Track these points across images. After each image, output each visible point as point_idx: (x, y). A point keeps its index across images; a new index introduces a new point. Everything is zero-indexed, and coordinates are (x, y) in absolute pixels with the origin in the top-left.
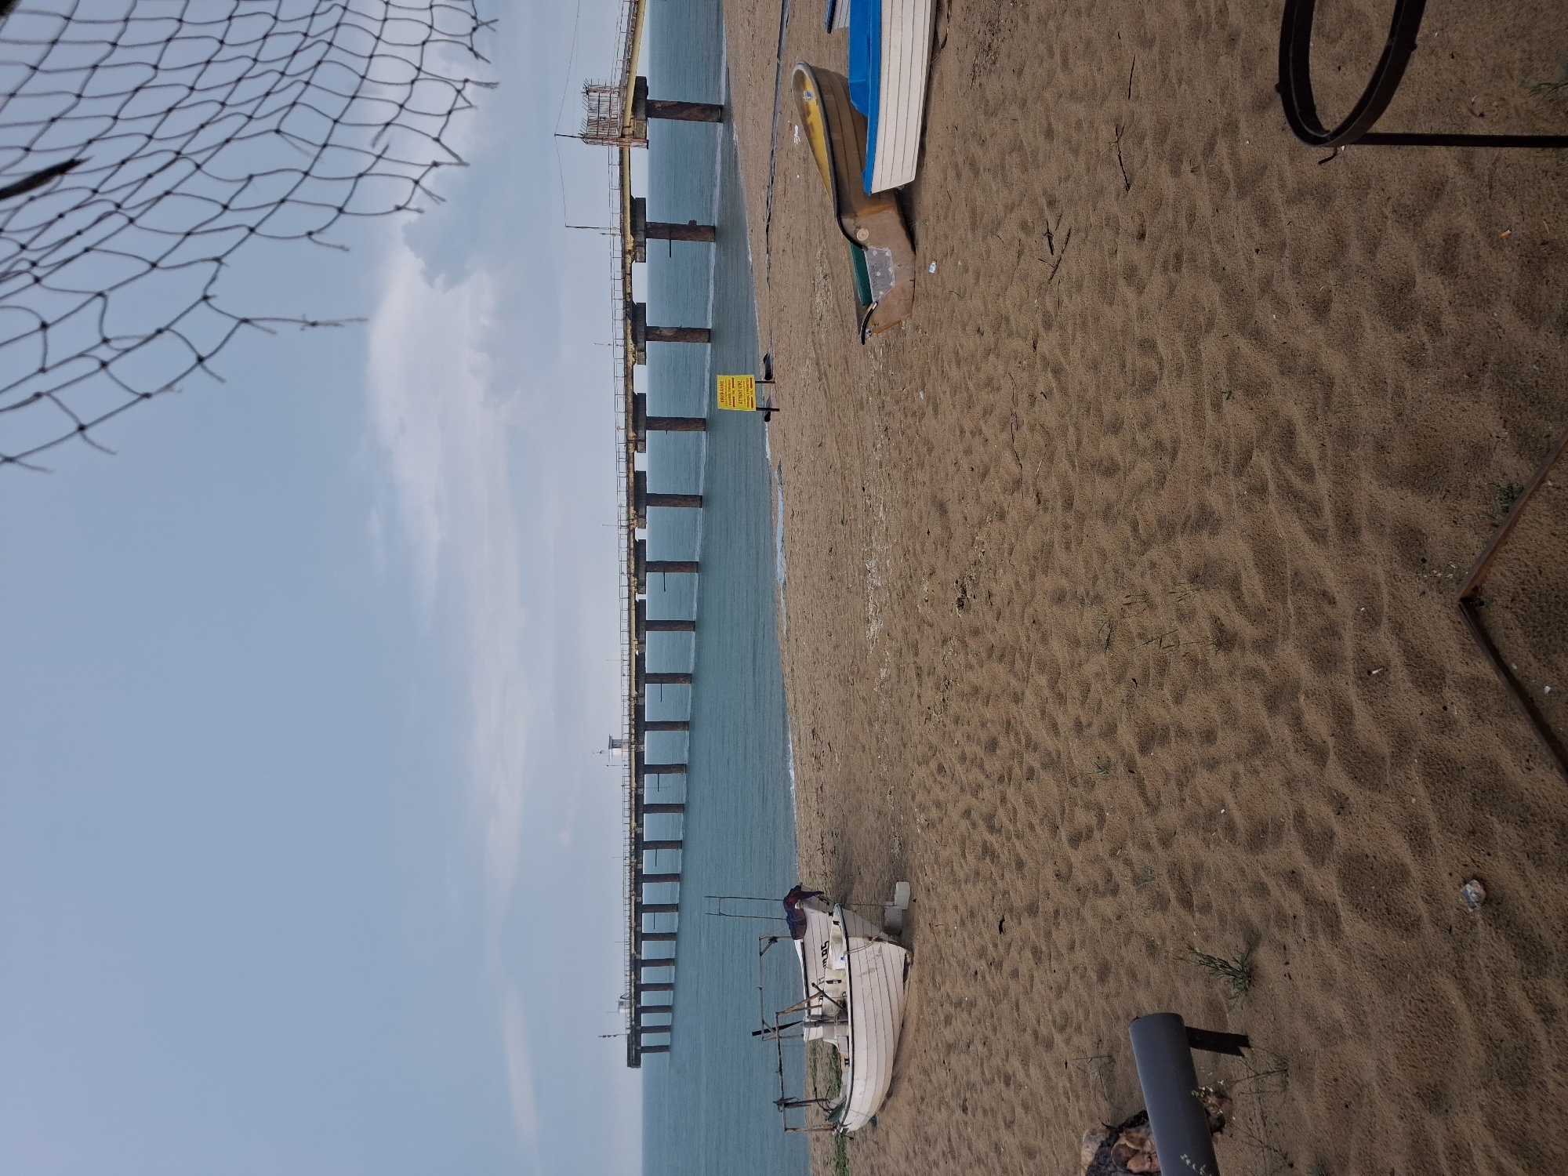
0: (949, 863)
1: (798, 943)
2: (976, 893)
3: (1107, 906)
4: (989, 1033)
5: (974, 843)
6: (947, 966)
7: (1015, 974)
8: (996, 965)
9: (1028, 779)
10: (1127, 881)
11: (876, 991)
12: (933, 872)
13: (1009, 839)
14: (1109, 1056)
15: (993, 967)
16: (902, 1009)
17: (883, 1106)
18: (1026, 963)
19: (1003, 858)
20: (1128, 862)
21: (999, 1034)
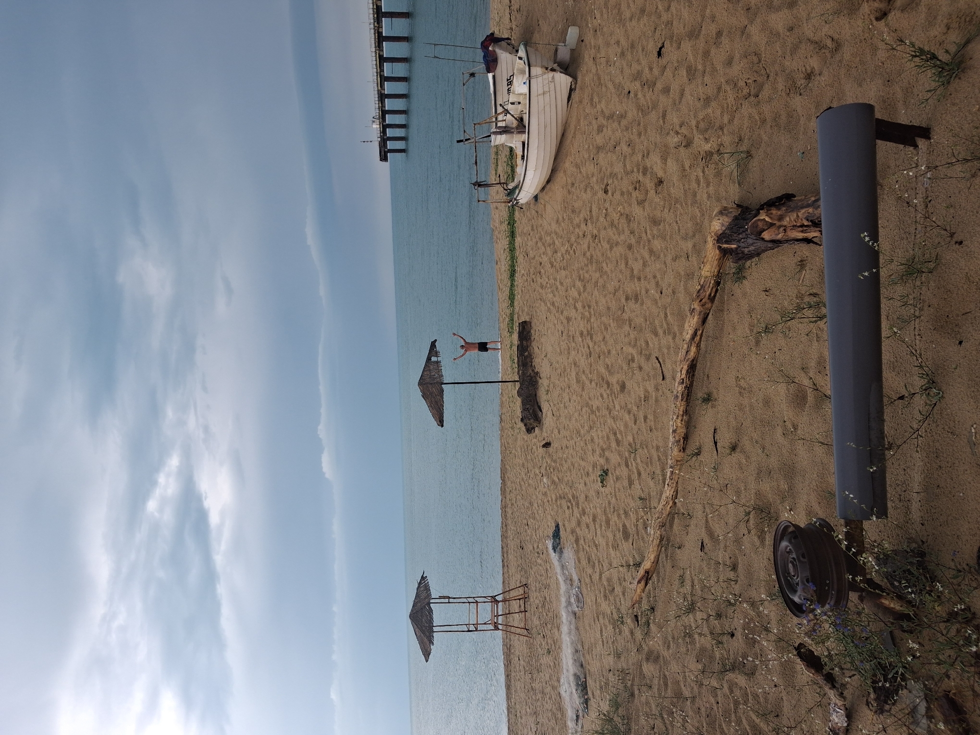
1: (490, 75)
2: (639, 28)
4: (635, 137)
6: (604, 89)
7: (666, 90)
8: (650, 84)
11: (547, 109)
12: (602, 15)
14: (748, 152)
16: (564, 122)
17: (543, 189)
18: (679, 80)
21: (643, 137)
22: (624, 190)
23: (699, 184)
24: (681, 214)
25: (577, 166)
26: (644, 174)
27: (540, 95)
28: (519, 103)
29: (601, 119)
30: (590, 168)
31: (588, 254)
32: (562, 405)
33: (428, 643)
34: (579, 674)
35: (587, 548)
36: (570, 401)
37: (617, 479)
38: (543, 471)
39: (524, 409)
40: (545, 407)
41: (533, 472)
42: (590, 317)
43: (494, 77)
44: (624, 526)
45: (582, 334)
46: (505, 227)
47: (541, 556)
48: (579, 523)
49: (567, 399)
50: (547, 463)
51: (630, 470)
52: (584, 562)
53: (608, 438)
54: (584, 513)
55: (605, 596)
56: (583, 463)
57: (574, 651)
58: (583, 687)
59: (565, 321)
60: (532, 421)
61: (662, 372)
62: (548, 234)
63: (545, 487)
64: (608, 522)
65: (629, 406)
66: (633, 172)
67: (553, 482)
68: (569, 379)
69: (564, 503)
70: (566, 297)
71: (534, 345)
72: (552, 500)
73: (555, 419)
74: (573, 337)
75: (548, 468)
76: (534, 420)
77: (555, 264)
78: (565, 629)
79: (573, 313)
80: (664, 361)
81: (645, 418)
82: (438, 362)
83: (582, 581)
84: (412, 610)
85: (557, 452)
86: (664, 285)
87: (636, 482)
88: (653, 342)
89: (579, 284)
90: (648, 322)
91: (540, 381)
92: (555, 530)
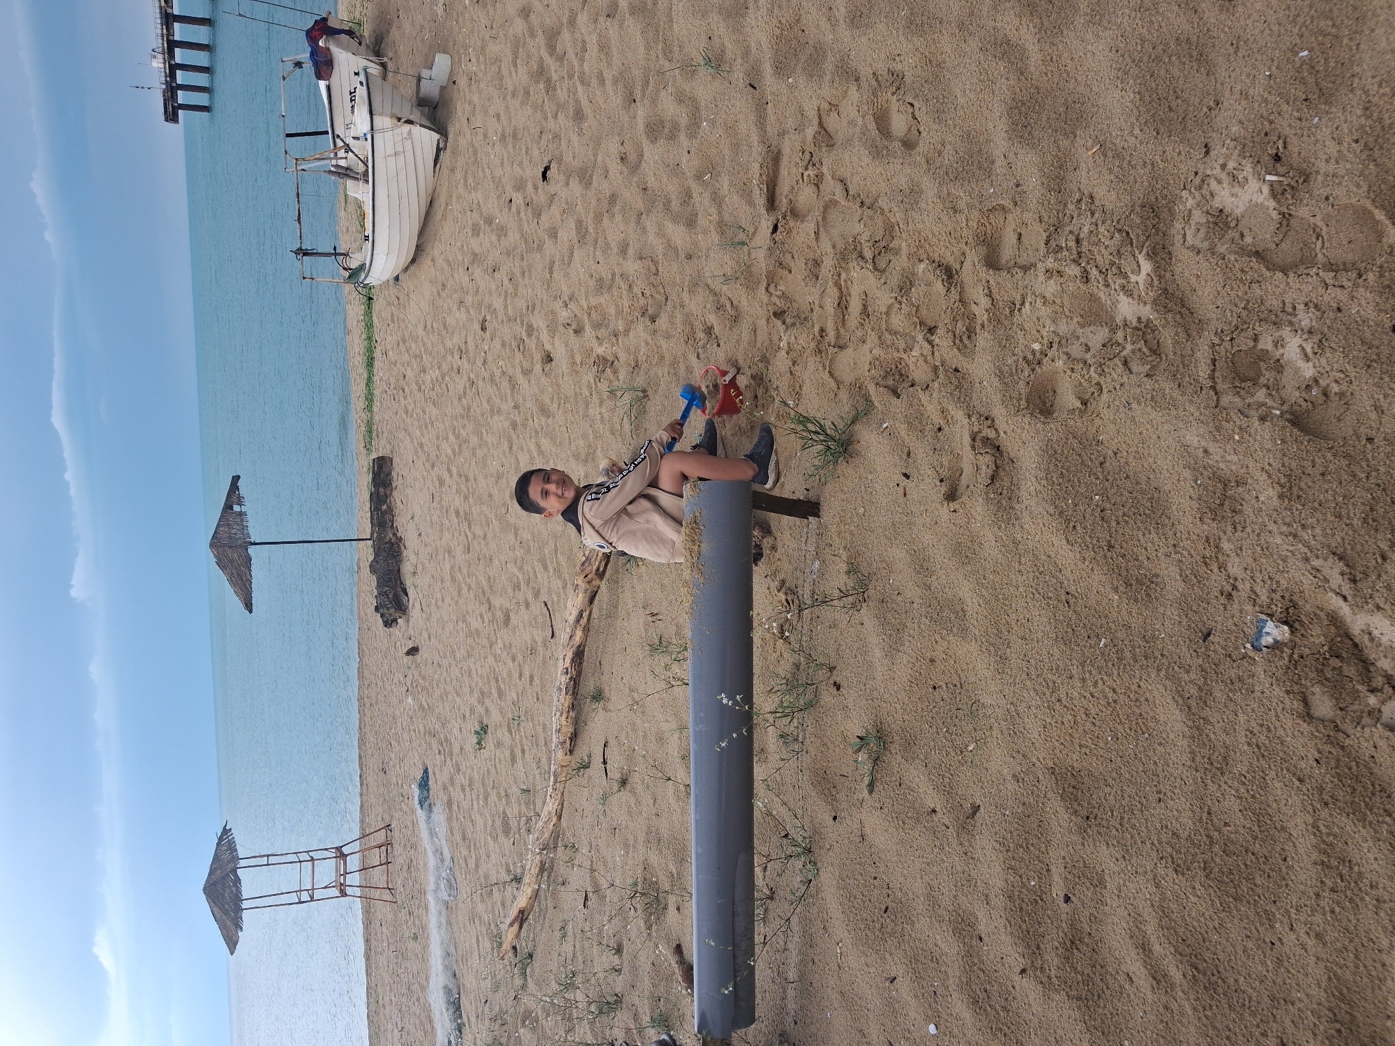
0: (497, 60)
1: (322, 84)
2: (523, 117)
3: (678, 234)
4: (517, 272)
5: (528, 56)
6: (481, 174)
7: (553, 234)
8: (534, 209)
9: (608, 16)
10: (710, 221)
11: (403, 174)
12: (478, 61)
13: (571, 77)
14: (644, 391)
15: (530, 209)
16: (430, 191)
17: (406, 269)
18: (567, 233)
19: (562, 94)
20: (717, 199)
21: (527, 281)
22: (506, 341)
23: (591, 395)
24: (572, 421)
25: (449, 264)
26: (529, 335)
27: (389, 156)
29: (477, 215)
30: (464, 278)
31: (464, 402)
32: (433, 602)
33: (233, 927)
35: (462, 820)
36: (443, 601)
37: (498, 743)
39: (381, 594)
40: (411, 592)
42: (469, 494)
43: (328, 88)
45: (457, 513)
48: (452, 780)
49: (439, 596)
50: (414, 676)
51: (513, 740)
52: (458, 838)
53: (488, 681)
54: (458, 768)
55: (482, 896)
56: (458, 700)
58: (456, 1007)
59: (436, 482)
60: (392, 611)
61: (552, 625)
62: (413, 338)
63: (410, 709)
64: (486, 797)
65: (514, 650)
66: (515, 320)
67: (421, 707)
68: (441, 569)
69: (434, 743)
70: (438, 447)
71: (395, 493)
72: (419, 731)
73: (424, 616)
74: (447, 511)
75: (414, 684)
76: (396, 609)
77: (423, 387)
79: (446, 476)
80: (553, 610)
81: (531, 677)
82: (241, 514)
83: (456, 861)
84: (207, 881)
85: (426, 666)
87: (520, 761)
88: (542, 577)
89: (453, 438)
91: (405, 554)
92: (423, 778)
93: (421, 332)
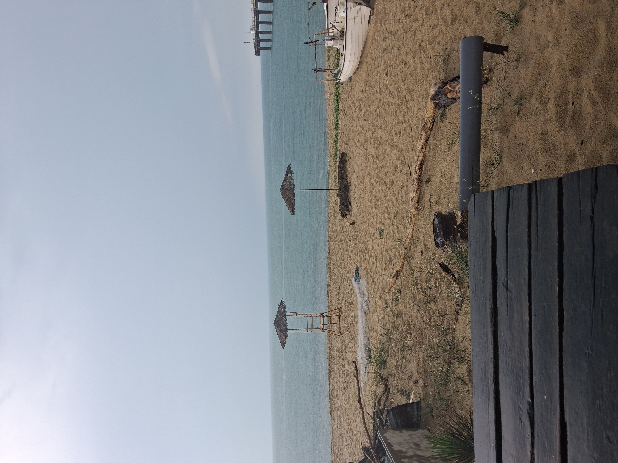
1: (325, 5)
4: (401, 45)
6: (387, 16)
7: (416, 20)
8: (409, 16)
11: (357, 27)
14: (449, 55)
15: (407, 17)
16: (366, 34)
17: (355, 73)
18: (422, 15)
21: (405, 45)
22: (396, 74)
23: (429, 72)
24: (421, 87)
25: (373, 60)
26: (405, 66)
27: (352, 19)
28: (342, 22)
29: (385, 33)
30: (379, 61)
31: (378, 110)
32: (362, 199)
33: (284, 337)
34: (366, 344)
35: (372, 275)
36: (366, 196)
37: (388, 233)
38: (351, 239)
39: (341, 204)
40: (353, 202)
41: (345, 242)
42: (378, 146)
44: (390, 257)
45: (373, 157)
46: (333, 97)
47: (349, 287)
48: (369, 262)
49: (364, 195)
50: (353, 234)
51: (394, 227)
52: (371, 283)
53: (384, 212)
54: (371, 256)
55: (380, 297)
56: (371, 229)
57: (364, 332)
58: (368, 350)
59: (364, 150)
60: (345, 210)
61: (410, 172)
62: (357, 100)
63: (351, 247)
64: (382, 258)
65: (395, 193)
66: (400, 64)
67: (357, 244)
68: (366, 184)
69: (361, 254)
70: (366, 136)
71: (348, 167)
72: (355, 254)
73: (358, 208)
74: (369, 159)
75: (353, 236)
76: (347, 210)
77: (360, 117)
78: (360, 322)
79: (368, 146)
80: (411, 166)
81: (402, 197)
82: (291, 177)
83: (370, 294)
84: (275, 320)
85: (358, 226)
86: (413, 125)
87: (396, 232)
88: (407, 157)
89: (372, 128)
90: (405, 146)
91: (351, 188)
92: (356, 270)
93: (360, 95)
